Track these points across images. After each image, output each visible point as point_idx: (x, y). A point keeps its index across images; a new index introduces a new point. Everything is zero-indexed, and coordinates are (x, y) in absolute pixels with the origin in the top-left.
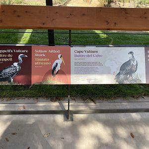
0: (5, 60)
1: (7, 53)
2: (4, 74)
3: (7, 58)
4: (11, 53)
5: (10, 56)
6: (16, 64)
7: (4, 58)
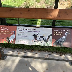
0: (59, 35)
1: (60, 32)
2: (58, 42)
3: (60, 34)
4: (62, 32)
5: (61, 33)
6: (64, 37)
7: (58, 34)
